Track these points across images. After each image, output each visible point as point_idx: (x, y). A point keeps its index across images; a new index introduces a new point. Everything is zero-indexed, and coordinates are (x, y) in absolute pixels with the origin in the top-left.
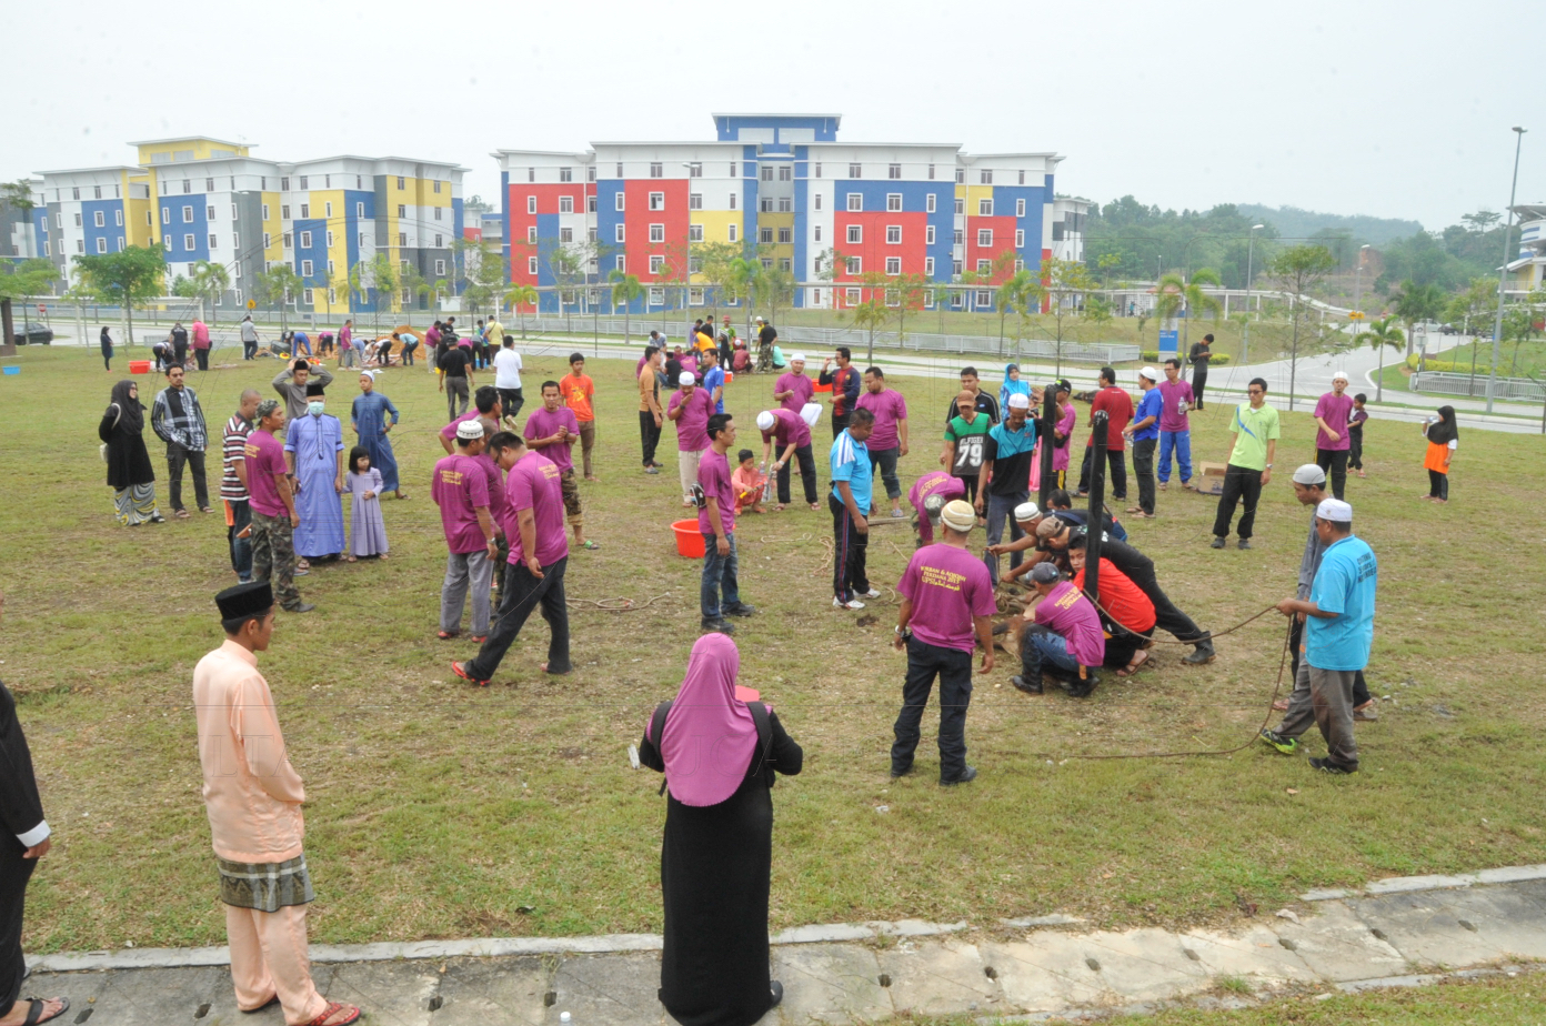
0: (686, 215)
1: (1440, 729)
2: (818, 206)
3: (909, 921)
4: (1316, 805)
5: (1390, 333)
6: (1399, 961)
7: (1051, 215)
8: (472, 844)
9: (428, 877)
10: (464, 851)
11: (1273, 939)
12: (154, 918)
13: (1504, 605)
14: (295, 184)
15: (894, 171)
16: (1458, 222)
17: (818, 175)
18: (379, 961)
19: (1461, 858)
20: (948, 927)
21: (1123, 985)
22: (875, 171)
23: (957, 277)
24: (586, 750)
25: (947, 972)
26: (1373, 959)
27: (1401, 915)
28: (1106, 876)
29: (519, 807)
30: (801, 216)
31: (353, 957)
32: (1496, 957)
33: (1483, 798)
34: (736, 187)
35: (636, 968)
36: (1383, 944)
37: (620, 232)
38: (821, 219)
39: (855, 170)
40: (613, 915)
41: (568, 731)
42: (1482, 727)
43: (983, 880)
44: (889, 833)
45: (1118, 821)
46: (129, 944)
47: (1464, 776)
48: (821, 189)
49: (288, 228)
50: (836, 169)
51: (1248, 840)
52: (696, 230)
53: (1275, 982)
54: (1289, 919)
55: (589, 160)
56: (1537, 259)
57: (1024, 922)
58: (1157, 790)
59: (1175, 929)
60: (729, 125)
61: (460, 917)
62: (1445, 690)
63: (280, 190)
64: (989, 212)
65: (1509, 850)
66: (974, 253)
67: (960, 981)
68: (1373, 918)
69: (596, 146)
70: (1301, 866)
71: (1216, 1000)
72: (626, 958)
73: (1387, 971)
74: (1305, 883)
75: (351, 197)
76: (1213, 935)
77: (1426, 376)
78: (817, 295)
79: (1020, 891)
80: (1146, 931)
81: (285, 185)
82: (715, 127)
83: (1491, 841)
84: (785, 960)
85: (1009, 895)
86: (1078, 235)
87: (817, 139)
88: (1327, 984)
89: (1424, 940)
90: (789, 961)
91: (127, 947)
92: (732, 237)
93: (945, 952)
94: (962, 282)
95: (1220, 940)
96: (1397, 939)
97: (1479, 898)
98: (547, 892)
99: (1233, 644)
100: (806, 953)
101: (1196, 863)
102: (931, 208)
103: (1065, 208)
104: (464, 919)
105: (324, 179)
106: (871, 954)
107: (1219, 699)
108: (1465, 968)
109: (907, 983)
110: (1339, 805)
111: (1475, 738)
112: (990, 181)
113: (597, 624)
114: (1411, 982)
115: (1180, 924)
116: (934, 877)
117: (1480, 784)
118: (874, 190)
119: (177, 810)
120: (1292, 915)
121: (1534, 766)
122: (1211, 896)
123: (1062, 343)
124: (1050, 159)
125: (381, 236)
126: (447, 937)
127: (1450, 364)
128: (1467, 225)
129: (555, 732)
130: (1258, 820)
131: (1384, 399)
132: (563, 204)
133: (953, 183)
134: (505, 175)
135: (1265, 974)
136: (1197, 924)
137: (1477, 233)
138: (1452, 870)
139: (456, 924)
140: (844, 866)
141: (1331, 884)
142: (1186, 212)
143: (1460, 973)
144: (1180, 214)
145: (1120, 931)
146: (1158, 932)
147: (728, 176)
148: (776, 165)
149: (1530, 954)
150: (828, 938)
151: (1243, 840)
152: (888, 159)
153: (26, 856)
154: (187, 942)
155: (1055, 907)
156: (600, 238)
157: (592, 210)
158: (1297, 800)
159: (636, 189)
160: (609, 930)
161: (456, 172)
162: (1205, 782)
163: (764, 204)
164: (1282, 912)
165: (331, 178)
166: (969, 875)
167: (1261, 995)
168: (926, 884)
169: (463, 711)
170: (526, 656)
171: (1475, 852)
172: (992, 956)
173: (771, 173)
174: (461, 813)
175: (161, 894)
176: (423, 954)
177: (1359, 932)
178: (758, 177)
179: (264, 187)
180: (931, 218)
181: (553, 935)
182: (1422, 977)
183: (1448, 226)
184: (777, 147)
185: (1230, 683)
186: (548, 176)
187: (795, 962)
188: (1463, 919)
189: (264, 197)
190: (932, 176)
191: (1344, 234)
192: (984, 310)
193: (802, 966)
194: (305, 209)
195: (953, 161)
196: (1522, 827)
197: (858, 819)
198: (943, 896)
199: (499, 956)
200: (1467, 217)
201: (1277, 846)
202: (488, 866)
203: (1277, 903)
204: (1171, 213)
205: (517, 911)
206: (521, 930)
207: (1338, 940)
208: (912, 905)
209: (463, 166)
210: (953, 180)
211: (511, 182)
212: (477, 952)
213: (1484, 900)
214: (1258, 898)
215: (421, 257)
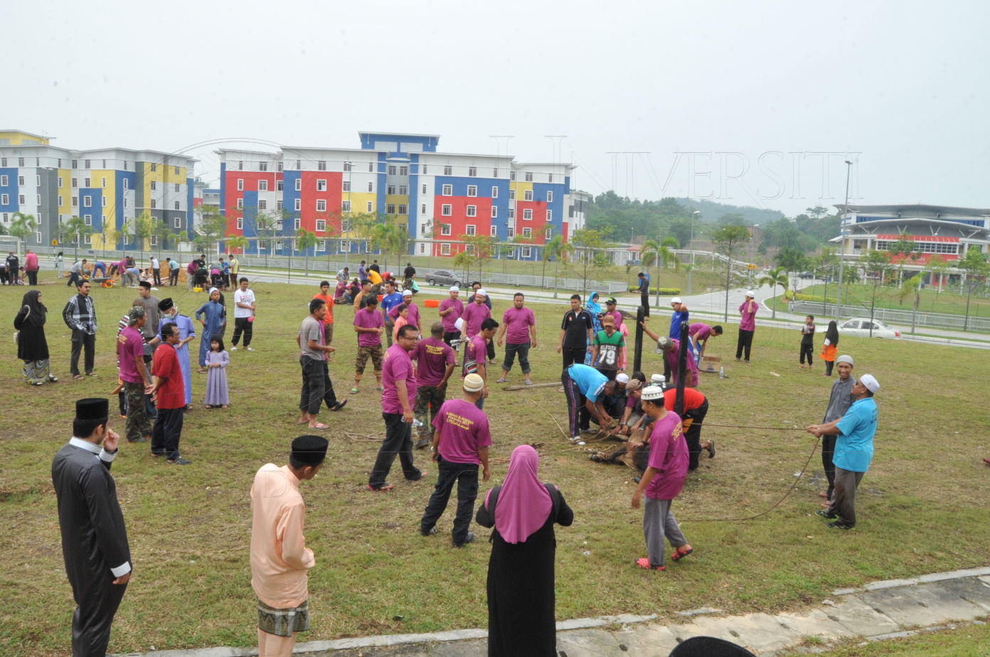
0: (340, 194)
1: (877, 502)
2: (424, 192)
3: (625, 615)
4: (825, 544)
5: (780, 278)
6: (895, 625)
7: (568, 201)
8: (351, 581)
9: (331, 601)
10: (347, 585)
11: (825, 616)
12: (164, 631)
13: (889, 434)
14: (81, 165)
15: (472, 171)
16: (804, 212)
17: (425, 172)
18: (319, 652)
19: (908, 569)
20: (647, 617)
21: (754, 644)
22: (460, 171)
23: (511, 238)
24: (398, 524)
25: (656, 641)
26: (881, 624)
27: (888, 601)
28: (725, 586)
29: (372, 558)
30: (413, 198)
31: (301, 650)
32: (942, 620)
33: (911, 538)
34: (373, 178)
35: (478, 648)
36: (883, 616)
37: (298, 204)
38: (426, 200)
39: (448, 170)
40: (452, 619)
41: (382, 513)
42: (898, 500)
43: (658, 591)
44: (596, 567)
45: (721, 556)
46: (153, 648)
47: (897, 527)
48: (427, 181)
49: (76, 194)
50: (436, 169)
51: (795, 564)
52: (346, 204)
53: (834, 638)
54: (830, 605)
55: (278, 157)
56: (850, 236)
57: (689, 613)
58: (737, 538)
59: (772, 613)
60: (368, 139)
61: (359, 624)
62: (873, 481)
63: (71, 168)
64: (530, 199)
65: (931, 565)
66: (521, 223)
67: (665, 646)
68: (873, 603)
69: (284, 149)
70: (828, 577)
71: (806, 649)
72: (470, 643)
73: (890, 630)
74: (832, 586)
75: (120, 175)
76: (793, 615)
77: (797, 303)
78: (423, 247)
79: (681, 596)
80: (756, 614)
81: (75, 165)
82: (359, 140)
83: (921, 560)
84: (562, 639)
85: (675, 598)
86: (582, 214)
87: (424, 150)
88: (862, 638)
89: (903, 613)
90: (565, 640)
91: (152, 650)
92: (370, 210)
93: (650, 631)
94: (514, 242)
95: (797, 618)
96: (890, 613)
97: (924, 590)
98: (408, 607)
99: (749, 457)
100: (572, 635)
101: (772, 577)
102: (495, 195)
103: (574, 197)
104: (362, 625)
105: (102, 162)
106: (610, 634)
107: (752, 488)
108: (929, 627)
109: (637, 649)
110: (837, 543)
111: (896, 506)
112: (531, 180)
113: (373, 449)
114: (904, 634)
115: (773, 610)
116: (631, 590)
117: (906, 530)
118: (460, 183)
119: (151, 565)
120: (831, 602)
121: (931, 520)
122: (785, 594)
123: (587, 281)
124: (568, 167)
125: (139, 201)
126: (356, 636)
127: (810, 296)
128: (809, 215)
129: (374, 513)
130: (797, 552)
131: (777, 317)
132: (261, 185)
133: (508, 181)
134: (223, 165)
135: (827, 635)
136: (782, 610)
137: (815, 219)
138: (907, 577)
139: (358, 628)
140: (578, 586)
141: (845, 586)
142: (646, 201)
143: (928, 629)
144: (642, 202)
145: (742, 615)
146: (762, 615)
147: (368, 172)
148: (398, 166)
149: (959, 618)
150: (582, 626)
151: (793, 564)
152: (469, 164)
153: (115, 582)
154: (191, 645)
155: (702, 603)
156: (284, 207)
157: (280, 189)
158: (814, 541)
159: (309, 177)
160: (453, 628)
161: (190, 162)
162: (762, 533)
163: (390, 189)
164: (826, 601)
165: (107, 162)
166: (650, 588)
167: (830, 645)
168: (627, 593)
169: (311, 502)
170: (335, 469)
171: (915, 566)
172: (677, 632)
173: (395, 170)
174: (335, 562)
175: (163, 617)
176: (345, 646)
177: (868, 610)
178: (387, 172)
179: (60, 166)
180: (494, 202)
181: (419, 632)
182: (909, 632)
183: (799, 214)
184: (399, 154)
185: (756, 479)
186: (251, 166)
187: (568, 640)
188: (919, 601)
189: (59, 172)
190: (495, 175)
191: (739, 217)
192: (527, 259)
193: (573, 642)
194: (88, 181)
195: (509, 167)
196: (936, 552)
197: (576, 559)
198: (639, 600)
199: (392, 645)
200: (809, 209)
201: (811, 567)
202: (366, 593)
203: (821, 597)
204: (637, 202)
205: (393, 619)
206: (398, 630)
207: (859, 615)
208: (623, 606)
209: (195, 158)
210: (509, 178)
211: (227, 170)
212: (378, 644)
213: (927, 591)
214: (809, 594)
215: (165, 215)
